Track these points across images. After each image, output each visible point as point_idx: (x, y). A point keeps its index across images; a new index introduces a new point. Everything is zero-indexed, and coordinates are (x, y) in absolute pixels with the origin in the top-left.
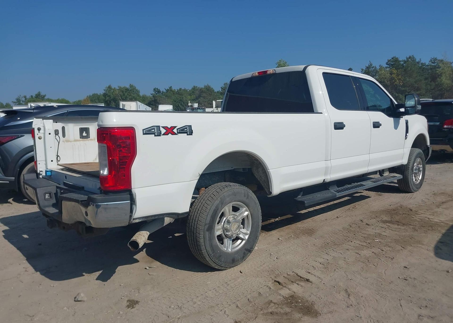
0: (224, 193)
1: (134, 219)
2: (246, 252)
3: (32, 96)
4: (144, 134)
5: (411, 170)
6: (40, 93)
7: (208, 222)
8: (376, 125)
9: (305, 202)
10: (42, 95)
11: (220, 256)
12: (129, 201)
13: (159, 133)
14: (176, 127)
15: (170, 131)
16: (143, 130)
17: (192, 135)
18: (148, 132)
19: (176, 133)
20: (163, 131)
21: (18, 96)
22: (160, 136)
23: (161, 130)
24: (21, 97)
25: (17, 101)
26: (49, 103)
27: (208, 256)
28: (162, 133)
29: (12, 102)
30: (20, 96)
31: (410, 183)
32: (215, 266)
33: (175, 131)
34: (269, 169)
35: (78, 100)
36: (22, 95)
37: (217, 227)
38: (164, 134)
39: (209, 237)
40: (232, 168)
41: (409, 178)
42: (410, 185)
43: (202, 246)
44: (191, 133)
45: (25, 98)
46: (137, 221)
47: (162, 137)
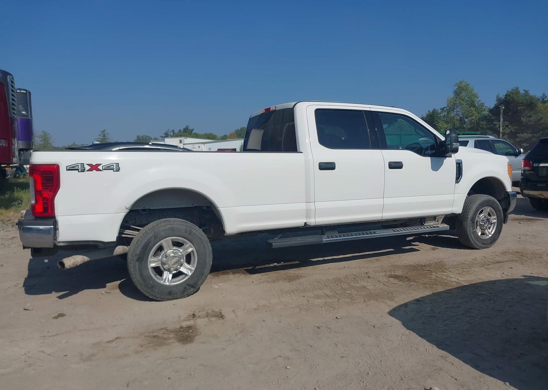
0: (160, 227)
1: (58, 242)
2: (188, 287)
3: (180, 130)
4: (67, 170)
5: (470, 221)
6: (188, 127)
7: (138, 253)
8: (396, 166)
9: (273, 244)
10: (190, 130)
11: (153, 287)
12: (52, 226)
13: (83, 170)
14: (101, 164)
15: (94, 167)
16: (67, 167)
17: (119, 171)
18: (71, 168)
19: (101, 169)
20: (87, 168)
21: (167, 131)
22: (84, 171)
23: (85, 167)
24: (169, 132)
25: (166, 136)
26: (185, 138)
27: (139, 285)
28: (86, 169)
29: (161, 136)
30: (168, 130)
31: (470, 237)
32: (149, 296)
33: (100, 167)
34: (219, 207)
35: (223, 135)
36: (171, 130)
37: (151, 258)
38: (88, 171)
39: (138, 267)
40: (192, 205)
41: (468, 230)
42: (471, 239)
43: (133, 275)
44: (118, 170)
45: (173, 133)
46: (62, 244)
47: (86, 173)
